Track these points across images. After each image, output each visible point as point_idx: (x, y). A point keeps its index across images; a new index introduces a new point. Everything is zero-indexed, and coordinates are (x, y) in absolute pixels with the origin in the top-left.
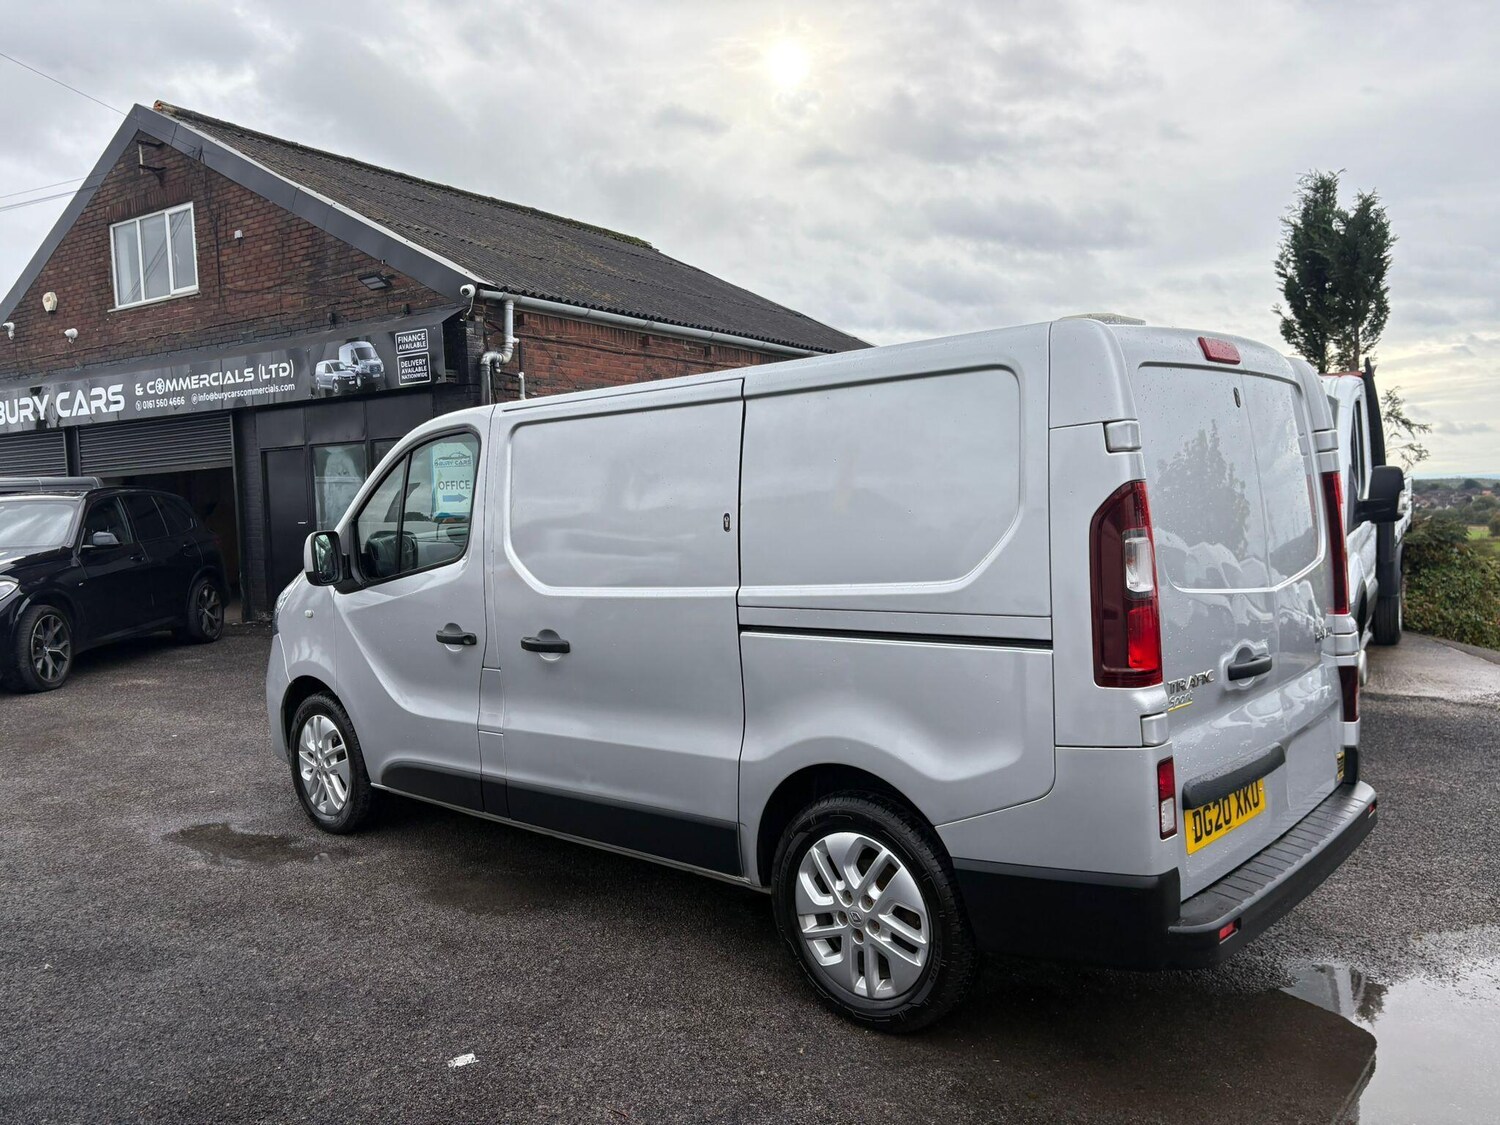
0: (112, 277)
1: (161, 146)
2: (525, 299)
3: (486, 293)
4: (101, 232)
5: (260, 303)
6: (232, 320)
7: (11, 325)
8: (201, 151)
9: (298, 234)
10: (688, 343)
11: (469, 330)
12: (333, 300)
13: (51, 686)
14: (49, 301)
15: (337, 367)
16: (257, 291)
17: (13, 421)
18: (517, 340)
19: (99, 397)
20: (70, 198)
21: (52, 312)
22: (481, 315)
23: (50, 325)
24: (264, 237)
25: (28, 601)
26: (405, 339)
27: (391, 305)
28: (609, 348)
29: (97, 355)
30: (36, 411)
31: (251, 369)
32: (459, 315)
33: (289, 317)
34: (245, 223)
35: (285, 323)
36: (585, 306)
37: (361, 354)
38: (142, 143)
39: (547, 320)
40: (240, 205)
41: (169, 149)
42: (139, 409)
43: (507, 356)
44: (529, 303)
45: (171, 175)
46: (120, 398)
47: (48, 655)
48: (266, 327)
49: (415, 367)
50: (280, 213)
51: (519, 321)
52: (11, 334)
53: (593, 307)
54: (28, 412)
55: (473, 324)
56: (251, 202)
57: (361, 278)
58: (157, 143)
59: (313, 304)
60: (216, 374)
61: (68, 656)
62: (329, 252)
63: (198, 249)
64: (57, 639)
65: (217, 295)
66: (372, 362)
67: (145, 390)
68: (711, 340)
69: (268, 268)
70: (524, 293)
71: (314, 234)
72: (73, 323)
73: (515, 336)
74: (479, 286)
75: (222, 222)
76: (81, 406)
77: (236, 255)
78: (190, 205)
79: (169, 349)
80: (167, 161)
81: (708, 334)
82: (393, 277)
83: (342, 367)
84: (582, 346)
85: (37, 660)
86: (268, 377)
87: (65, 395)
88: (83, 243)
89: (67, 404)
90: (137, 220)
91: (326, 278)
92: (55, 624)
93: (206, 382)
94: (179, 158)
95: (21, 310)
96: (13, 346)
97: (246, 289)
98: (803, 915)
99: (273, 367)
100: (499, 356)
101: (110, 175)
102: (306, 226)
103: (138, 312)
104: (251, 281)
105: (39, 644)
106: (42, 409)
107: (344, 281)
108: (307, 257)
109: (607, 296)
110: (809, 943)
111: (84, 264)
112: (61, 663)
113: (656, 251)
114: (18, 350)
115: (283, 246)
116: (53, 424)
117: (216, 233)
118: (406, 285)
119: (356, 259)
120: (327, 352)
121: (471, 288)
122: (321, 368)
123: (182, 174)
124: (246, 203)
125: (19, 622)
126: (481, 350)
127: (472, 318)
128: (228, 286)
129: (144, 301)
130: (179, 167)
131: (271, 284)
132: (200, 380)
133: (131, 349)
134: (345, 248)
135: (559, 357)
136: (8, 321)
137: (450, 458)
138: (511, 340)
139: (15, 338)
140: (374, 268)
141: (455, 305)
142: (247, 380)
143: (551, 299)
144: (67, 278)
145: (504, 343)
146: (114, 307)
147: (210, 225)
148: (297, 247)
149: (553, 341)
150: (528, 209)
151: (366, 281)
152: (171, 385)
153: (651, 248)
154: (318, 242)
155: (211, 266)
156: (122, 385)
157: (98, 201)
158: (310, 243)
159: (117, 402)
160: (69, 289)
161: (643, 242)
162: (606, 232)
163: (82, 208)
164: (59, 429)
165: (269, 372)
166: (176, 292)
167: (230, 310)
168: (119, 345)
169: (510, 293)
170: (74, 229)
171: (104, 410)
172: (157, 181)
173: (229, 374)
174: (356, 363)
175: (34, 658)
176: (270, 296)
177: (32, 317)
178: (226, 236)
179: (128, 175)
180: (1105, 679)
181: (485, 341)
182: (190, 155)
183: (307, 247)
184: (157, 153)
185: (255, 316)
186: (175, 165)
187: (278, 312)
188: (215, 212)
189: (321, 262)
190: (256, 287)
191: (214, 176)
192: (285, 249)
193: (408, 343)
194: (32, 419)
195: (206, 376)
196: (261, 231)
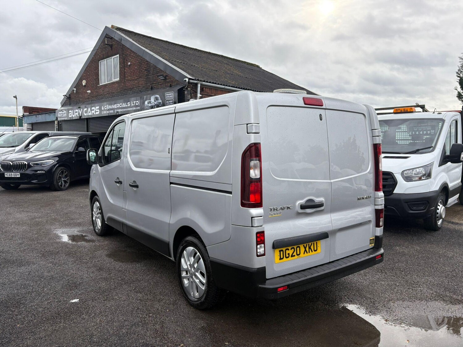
0: (99, 76)
1: (112, 38)
2: (204, 83)
3: (191, 81)
4: (97, 63)
5: (134, 83)
6: (127, 88)
7: (75, 89)
8: (121, 39)
9: (144, 63)
11: (186, 92)
12: (152, 83)
13: (64, 189)
14: (84, 82)
15: (150, 103)
16: (133, 80)
17: (74, 116)
19: (93, 110)
20: (90, 53)
21: (84, 86)
22: (190, 88)
23: (84, 89)
24: (136, 64)
25: (58, 165)
26: (168, 95)
27: (166, 84)
29: (95, 98)
30: (79, 113)
31: (129, 103)
32: (183, 87)
33: (141, 88)
34: (131, 60)
35: (140, 89)
36: (224, 85)
37: (156, 99)
38: (106, 37)
39: (211, 89)
40: (130, 55)
41: (114, 39)
42: (103, 113)
44: (206, 84)
45: (114, 47)
46: (98, 110)
47: (63, 181)
48: (135, 90)
49: (170, 103)
50: (140, 57)
51: (202, 90)
52: (75, 92)
53: (227, 86)
54: (77, 114)
56: (133, 54)
58: (111, 37)
59: (146, 84)
60: (121, 104)
61: (69, 181)
62: (151, 68)
63: (120, 68)
64: (66, 176)
65: (123, 81)
66: (159, 101)
67: (104, 108)
69: (136, 73)
70: (204, 81)
71: (148, 63)
72: (90, 89)
73: (200, 94)
74: (189, 79)
75: (126, 60)
76: (89, 112)
77: (129, 70)
78: (118, 55)
79: (112, 96)
80: (113, 43)
82: (167, 76)
83: (151, 102)
85: (59, 182)
86: (133, 105)
87: (85, 109)
88: (92, 66)
89: (86, 112)
90: (106, 60)
91: (150, 76)
92: (65, 172)
93: (118, 106)
94: (116, 42)
95: (78, 85)
96: (75, 95)
97: (130, 79)
98: (182, 271)
99: (135, 102)
101: (99, 47)
102: (146, 61)
103: (105, 86)
104: (132, 77)
105: (60, 178)
106: (80, 113)
107: (155, 77)
108: (146, 70)
109: (233, 83)
110: (183, 279)
111: (92, 72)
112: (67, 183)
113: (261, 68)
114: (77, 96)
115: (140, 67)
116: (83, 117)
117: (124, 63)
118: (170, 78)
119: (158, 70)
120: (148, 99)
121: (187, 80)
122: (146, 103)
123: (117, 46)
124: (132, 54)
125: (54, 171)
126: (189, 98)
127: (187, 89)
128: (127, 79)
129: (106, 83)
130: (116, 44)
131: (137, 78)
132: (117, 105)
133: (103, 97)
134: (155, 67)
136: (74, 88)
139: (76, 93)
140: (162, 73)
141: (183, 84)
142: (128, 106)
143: (213, 83)
144: (88, 76)
145: (197, 96)
146: (99, 84)
147: (123, 61)
148: (143, 67)
150: (221, 55)
151: (159, 77)
152: (110, 107)
153: (259, 67)
154: (149, 65)
155: (122, 74)
156: (99, 107)
157: (96, 54)
158: (146, 66)
159: (98, 111)
160: (89, 79)
161: (257, 65)
162: (245, 62)
163: (92, 56)
164: (85, 119)
165: (133, 103)
166: (114, 80)
167: (126, 85)
168: (100, 95)
169: (200, 81)
170: (91, 62)
171: (95, 114)
172: (110, 49)
173: (124, 104)
174: (155, 101)
175: (58, 181)
176: (136, 81)
177: (80, 87)
178: (126, 64)
179: (104, 47)
180: (243, 205)
181: (191, 95)
182: (118, 41)
183: (146, 67)
184: (111, 40)
185: (132, 87)
186: (115, 44)
187: (138, 86)
188: (124, 57)
189: (149, 71)
190: (133, 79)
191: (124, 47)
192: (141, 68)
194: (78, 116)
195: (118, 104)
196: (135, 63)
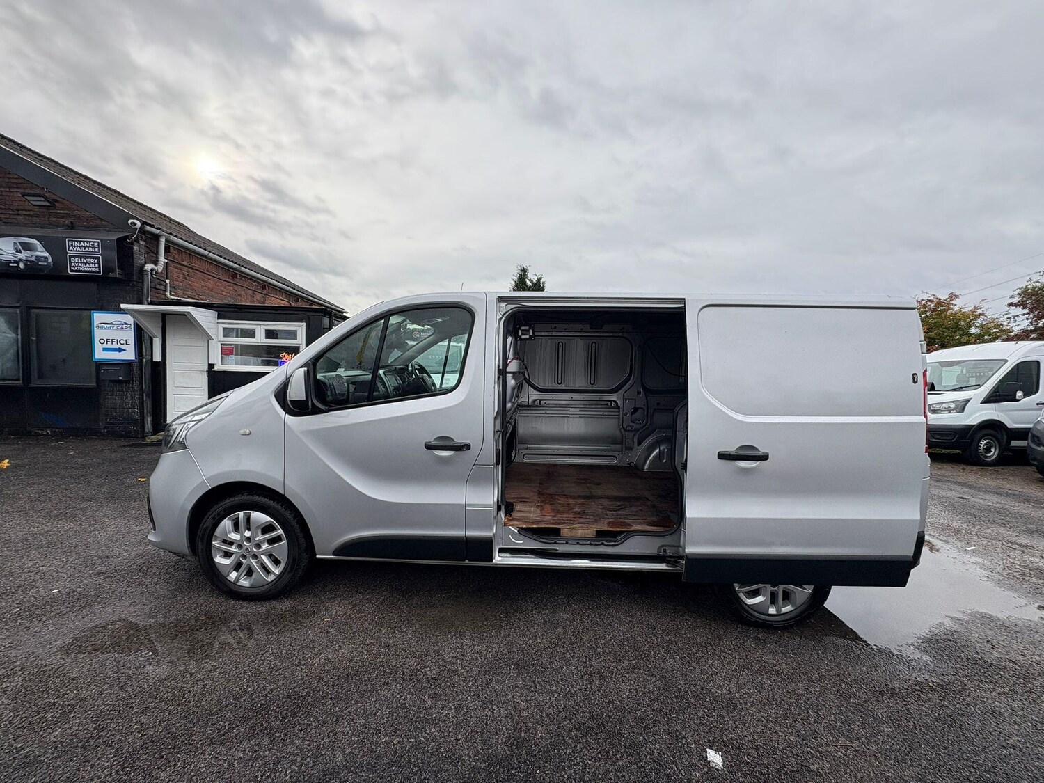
2: (172, 238)
3: (148, 228)
10: (255, 281)
11: (136, 248)
18: (166, 261)
22: (143, 240)
26: (76, 244)
28: (215, 276)
32: (126, 237)
36: (206, 250)
37: (26, 246)
39: (182, 253)
43: (160, 268)
44: (175, 240)
49: (86, 263)
51: (167, 250)
55: (138, 244)
57: (24, 195)
66: (38, 253)
68: (266, 282)
70: (171, 234)
73: (165, 258)
74: (144, 223)
81: (266, 279)
82: (56, 201)
84: (201, 272)
100: (155, 268)
118: (69, 209)
121: (138, 224)
126: (143, 262)
127: (136, 241)
135: (188, 275)
137: (112, 324)
138: (162, 260)
140: (37, 191)
143: (187, 241)
145: (158, 261)
149: (185, 266)
151: (29, 198)
169: (163, 232)
174: (19, 252)
181: (146, 257)
193: (80, 247)
